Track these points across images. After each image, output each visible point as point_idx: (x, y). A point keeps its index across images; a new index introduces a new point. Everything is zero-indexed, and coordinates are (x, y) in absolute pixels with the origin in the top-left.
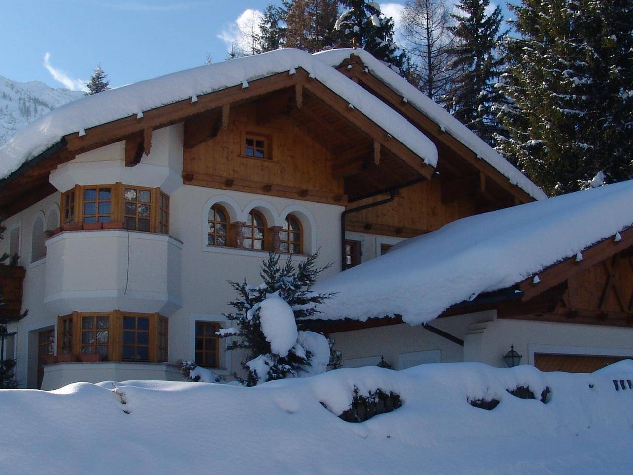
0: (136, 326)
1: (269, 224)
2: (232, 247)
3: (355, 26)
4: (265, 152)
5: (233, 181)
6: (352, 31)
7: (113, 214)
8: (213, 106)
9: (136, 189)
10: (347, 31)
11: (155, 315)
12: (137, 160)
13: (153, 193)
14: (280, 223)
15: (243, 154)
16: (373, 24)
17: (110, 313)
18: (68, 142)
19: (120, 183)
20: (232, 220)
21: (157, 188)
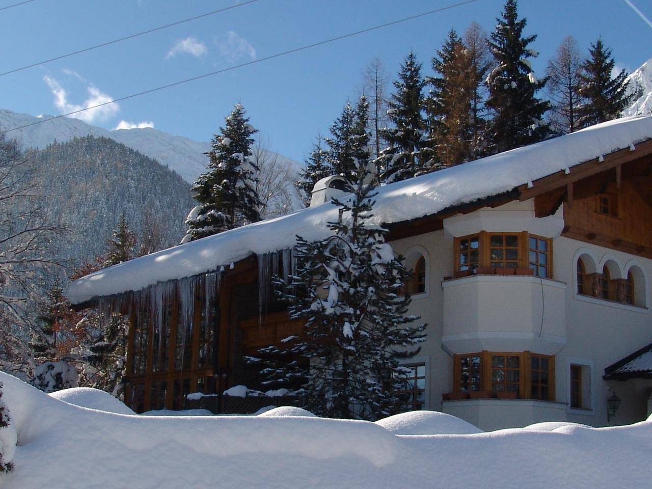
0: (540, 368)
1: (613, 276)
2: (593, 296)
3: (512, 82)
4: (609, 209)
5: (595, 235)
6: (510, 87)
7: (520, 260)
8: (610, 166)
9: (536, 238)
10: (506, 86)
11: (553, 357)
12: (552, 212)
13: (548, 243)
14: (625, 276)
15: (599, 210)
16: (531, 81)
17: (520, 354)
18: (521, 193)
19: (527, 232)
20: (588, 271)
21: (551, 238)
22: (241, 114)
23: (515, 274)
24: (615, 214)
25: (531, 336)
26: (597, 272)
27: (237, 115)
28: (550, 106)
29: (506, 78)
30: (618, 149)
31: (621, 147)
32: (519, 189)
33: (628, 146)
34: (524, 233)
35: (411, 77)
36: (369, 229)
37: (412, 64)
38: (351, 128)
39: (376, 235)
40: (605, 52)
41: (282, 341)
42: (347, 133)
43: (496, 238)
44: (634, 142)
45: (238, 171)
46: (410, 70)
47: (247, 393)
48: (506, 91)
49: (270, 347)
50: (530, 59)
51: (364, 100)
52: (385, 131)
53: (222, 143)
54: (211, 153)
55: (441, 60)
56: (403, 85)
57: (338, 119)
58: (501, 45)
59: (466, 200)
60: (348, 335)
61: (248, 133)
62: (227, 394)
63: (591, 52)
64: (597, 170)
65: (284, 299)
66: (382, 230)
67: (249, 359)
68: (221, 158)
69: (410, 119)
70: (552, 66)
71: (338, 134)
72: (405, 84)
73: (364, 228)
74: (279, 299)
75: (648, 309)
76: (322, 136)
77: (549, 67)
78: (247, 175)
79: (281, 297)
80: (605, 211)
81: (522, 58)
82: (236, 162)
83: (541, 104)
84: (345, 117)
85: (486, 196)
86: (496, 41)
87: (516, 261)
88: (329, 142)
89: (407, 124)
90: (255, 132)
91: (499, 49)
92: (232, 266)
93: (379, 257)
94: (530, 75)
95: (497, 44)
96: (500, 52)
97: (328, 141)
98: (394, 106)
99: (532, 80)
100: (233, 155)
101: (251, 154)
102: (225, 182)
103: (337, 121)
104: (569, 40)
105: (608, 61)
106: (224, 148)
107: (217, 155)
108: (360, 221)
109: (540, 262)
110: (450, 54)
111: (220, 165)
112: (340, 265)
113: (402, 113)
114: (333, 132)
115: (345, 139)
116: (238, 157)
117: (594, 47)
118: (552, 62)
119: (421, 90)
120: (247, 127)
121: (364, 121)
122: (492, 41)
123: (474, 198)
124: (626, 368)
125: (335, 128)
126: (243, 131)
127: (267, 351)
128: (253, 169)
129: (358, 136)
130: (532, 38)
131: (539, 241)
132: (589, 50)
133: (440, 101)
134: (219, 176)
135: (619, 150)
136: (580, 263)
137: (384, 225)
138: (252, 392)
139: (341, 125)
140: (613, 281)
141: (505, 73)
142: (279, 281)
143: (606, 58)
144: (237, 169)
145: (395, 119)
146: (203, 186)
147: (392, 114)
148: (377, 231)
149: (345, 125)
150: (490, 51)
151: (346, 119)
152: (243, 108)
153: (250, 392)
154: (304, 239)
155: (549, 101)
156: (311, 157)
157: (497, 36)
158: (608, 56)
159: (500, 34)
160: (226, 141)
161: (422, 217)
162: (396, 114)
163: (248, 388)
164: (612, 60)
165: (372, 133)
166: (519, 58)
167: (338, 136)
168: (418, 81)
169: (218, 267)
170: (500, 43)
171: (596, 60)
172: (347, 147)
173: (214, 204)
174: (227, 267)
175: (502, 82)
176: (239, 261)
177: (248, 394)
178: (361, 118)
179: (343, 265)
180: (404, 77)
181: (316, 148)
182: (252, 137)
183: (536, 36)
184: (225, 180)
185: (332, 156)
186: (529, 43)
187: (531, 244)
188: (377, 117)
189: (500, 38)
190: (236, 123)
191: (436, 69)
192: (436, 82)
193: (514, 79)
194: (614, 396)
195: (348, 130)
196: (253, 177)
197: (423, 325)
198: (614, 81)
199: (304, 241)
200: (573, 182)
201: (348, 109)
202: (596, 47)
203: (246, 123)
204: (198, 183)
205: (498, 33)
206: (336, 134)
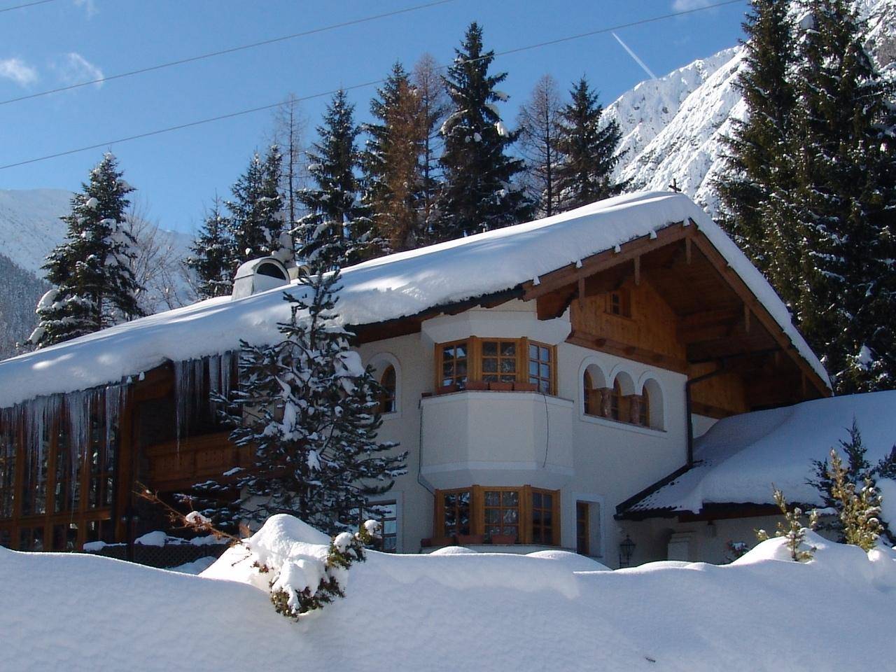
0: (543, 506)
1: (625, 392)
2: (602, 416)
3: (476, 134)
4: (620, 309)
5: (605, 340)
6: (473, 140)
7: (518, 373)
8: (628, 257)
9: (538, 345)
10: (468, 139)
11: (557, 493)
12: (559, 314)
13: (551, 351)
14: (639, 392)
15: (609, 311)
16: (499, 133)
17: (520, 489)
18: (525, 291)
19: (526, 337)
20: (596, 385)
21: (555, 346)
22: (111, 165)
23: (513, 390)
24: (627, 315)
25: (532, 466)
26: (607, 386)
27: (106, 168)
28: (524, 166)
29: (467, 127)
30: (637, 236)
31: (641, 235)
32: (524, 286)
33: (647, 233)
34: (524, 339)
35: (341, 122)
36: (330, 332)
37: (341, 105)
38: (260, 188)
39: (340, 340)
40: (590, 95)
41: (224, 474)
42: (254, 196)
43: (490, 346)
44: (655, 227)
45: (109, 243)
46: (339, 112)
47: (166, 541)
48: (467, 145)
49: (208, 482)
50: (498, 104)
51: (276, 150)
52: (305, 193)
53: (87, 204)
54: (70, 218)
55: (383, 102)
56: (329, 132)
57: (242, 176)
58: (461, 84)
59: (456, 299)
60: (314, 467)
61: (121, 192)
62: (140, 542)
63: (573, 94)
64: (612, 262)
65: (227, 421)
66: (346, 334)
67: (182, 498)
68: (84, 226)
69: (338, 177)
70: (524, 113)
71: (243, 195)
72: (332, 131)
73: (325, 331)
74: (222, 422)
75: (666, 432)
76: (220, 198)
77: (521, 115)
78: (120, 249)
79: (226, 418)
80: (616, 311)
81: (488, 102)
82: (105, 231)
83: (513, 163)
84: (252, 174)
85: (481, 294)
86: (455, 80)
87: (514, 374)
88: (231, 207)
89: (335, 185)
90: (130, 190)
91: (458, 89)
92: (142, 377)
93: (346, 368)
94: (498, 125)
95: (455, 83)
96: (460, 93)
97: (230, 204)
98: (318, 161)
99: (501, 131)
100: (102, 221)
101: (124, 221)
102: (92, 259)
103: (242, 179)
104: (547, 79)
105: (595, 107)
106: (88, 212)
107: (80, 221)
108: (320, 323)
109: (541, 375)
110: (394, 94)
111: (83, 235)
112: (296, 378)
113: (328, 169)
114: (236, 192)
115: (252, 203)
116: (108, 223)
117: (576, 88)
118: (526, 108)
119: (353, 140)
120: (121, 184)
121: (276, 178)
122: (449, 79)
123: (466, 296)
124: (642, 505)
125: (238, 187)
126: (115, 189)
127: (204, 487)
128: (127, 241)
129: (269, 199)
130: (501, 77)
131: (541, 349)
132: (570, 92)
133: (380, 155)
134: (82, 250)
135: (638, 238)
136: (587, 376)
137: (348, 327)
138: (173, 540)
139: (246, 184)
140: (625, 398)
141: (466, 121)
142: (219, 398)
143: (592, 103)
144: (108, 240)
145: (319, 178)
146: (59, 262)
147: (315, 170)
148: (341, 335)
149: (252, 185)
150: (447, 92)
151: (253, 176)
152: (115, 158)
153: (170, 540)
154: (250, 345)
155: (523, 160)
156: (205, 226)
157: (456, 72)
158: (595, 101)
159: (460, 70)
160: (91, 203)
161: (398, 318)
162: (320, 170)
163: (168, 535)
164: (600, 106)
165: (286, 194)
166: (484, 102)
167: (243, 199)
168: (349, 128)
169: (124, 378)
170: (460, 81)
171: (578, 105)
172: (255, 214)
173: (74, 287)
174: (135, 378)
175: (462, 134)
176: (150, 371)
177: (168, 542)
178: (272, 174)
179: (300, 379)
180: (331, 122)
181: (213, 214)
182: (126, 197)
183: (507, 74)
184: (92, 256)
185: (234, 225)
186: (497, 83)
187: (532, 352)
188: (291, 173)
189: (460, 75)
190: (105, 178)
191: (375, 113)
192: (374, 130)
193: (477, 130)
194: (628, 540)
195: (256, 191)
196: (129, 251)
197: (403, 454)
198: (602, 133)
199: (251, 347)
200: (585, 278)
201: (256, 163)
202: (579, 88)
203: (118, 178)
204: (52, 258)
205: (457, 68)
206: (240, 196)
